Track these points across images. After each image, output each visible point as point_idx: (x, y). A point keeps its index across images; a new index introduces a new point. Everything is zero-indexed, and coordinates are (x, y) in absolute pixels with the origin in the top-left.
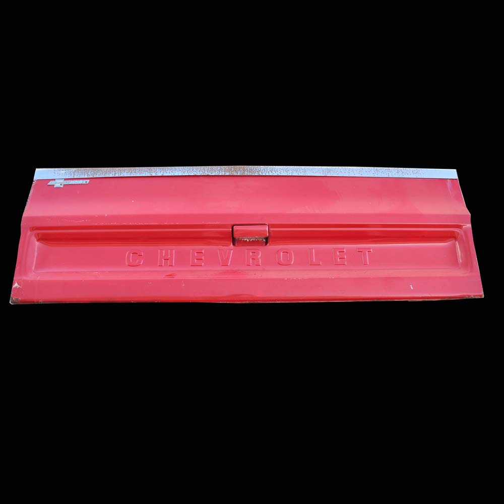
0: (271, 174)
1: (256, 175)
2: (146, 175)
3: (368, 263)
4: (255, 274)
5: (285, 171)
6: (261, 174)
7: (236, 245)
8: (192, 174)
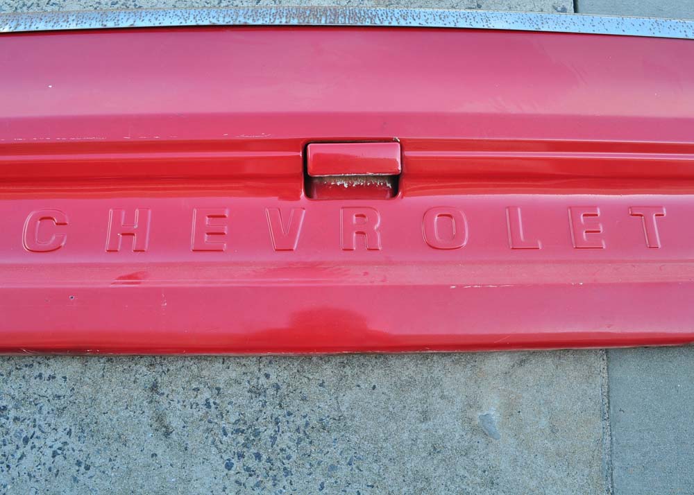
0: (403, 23)
1: (367, 24)
2: (92, 27)
3: (660, 246)
4: (366, 274)
5: (437, 18)
6: (378, 23)
7: (315, 196)
8: (206, 23)
